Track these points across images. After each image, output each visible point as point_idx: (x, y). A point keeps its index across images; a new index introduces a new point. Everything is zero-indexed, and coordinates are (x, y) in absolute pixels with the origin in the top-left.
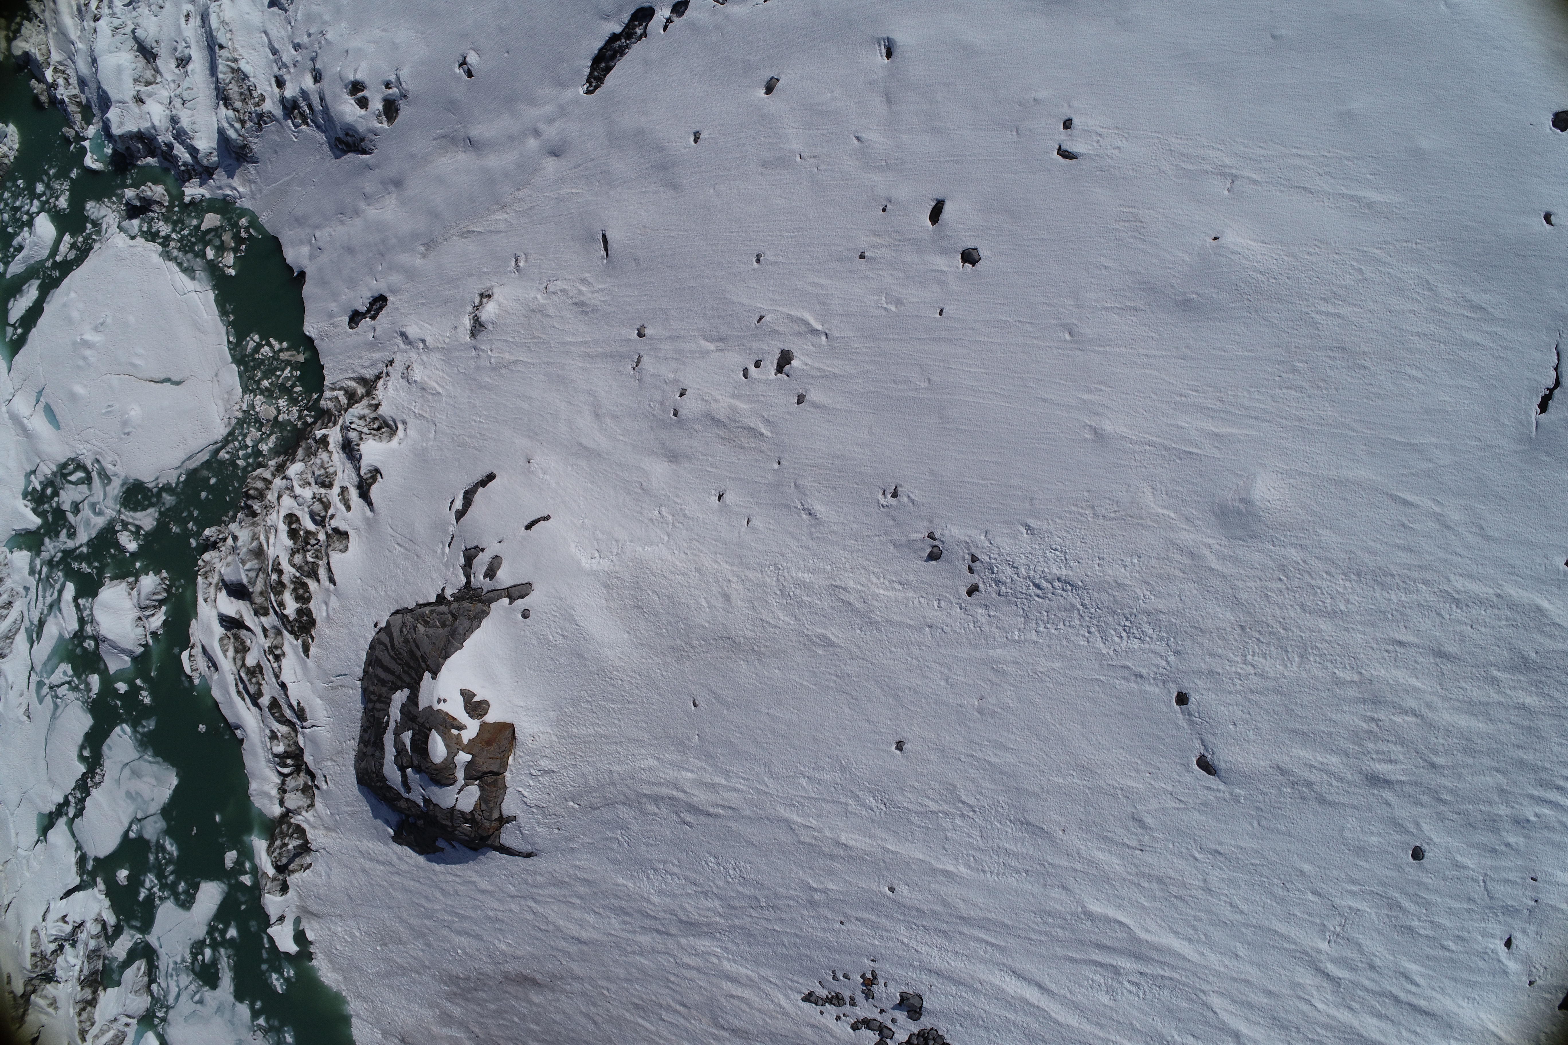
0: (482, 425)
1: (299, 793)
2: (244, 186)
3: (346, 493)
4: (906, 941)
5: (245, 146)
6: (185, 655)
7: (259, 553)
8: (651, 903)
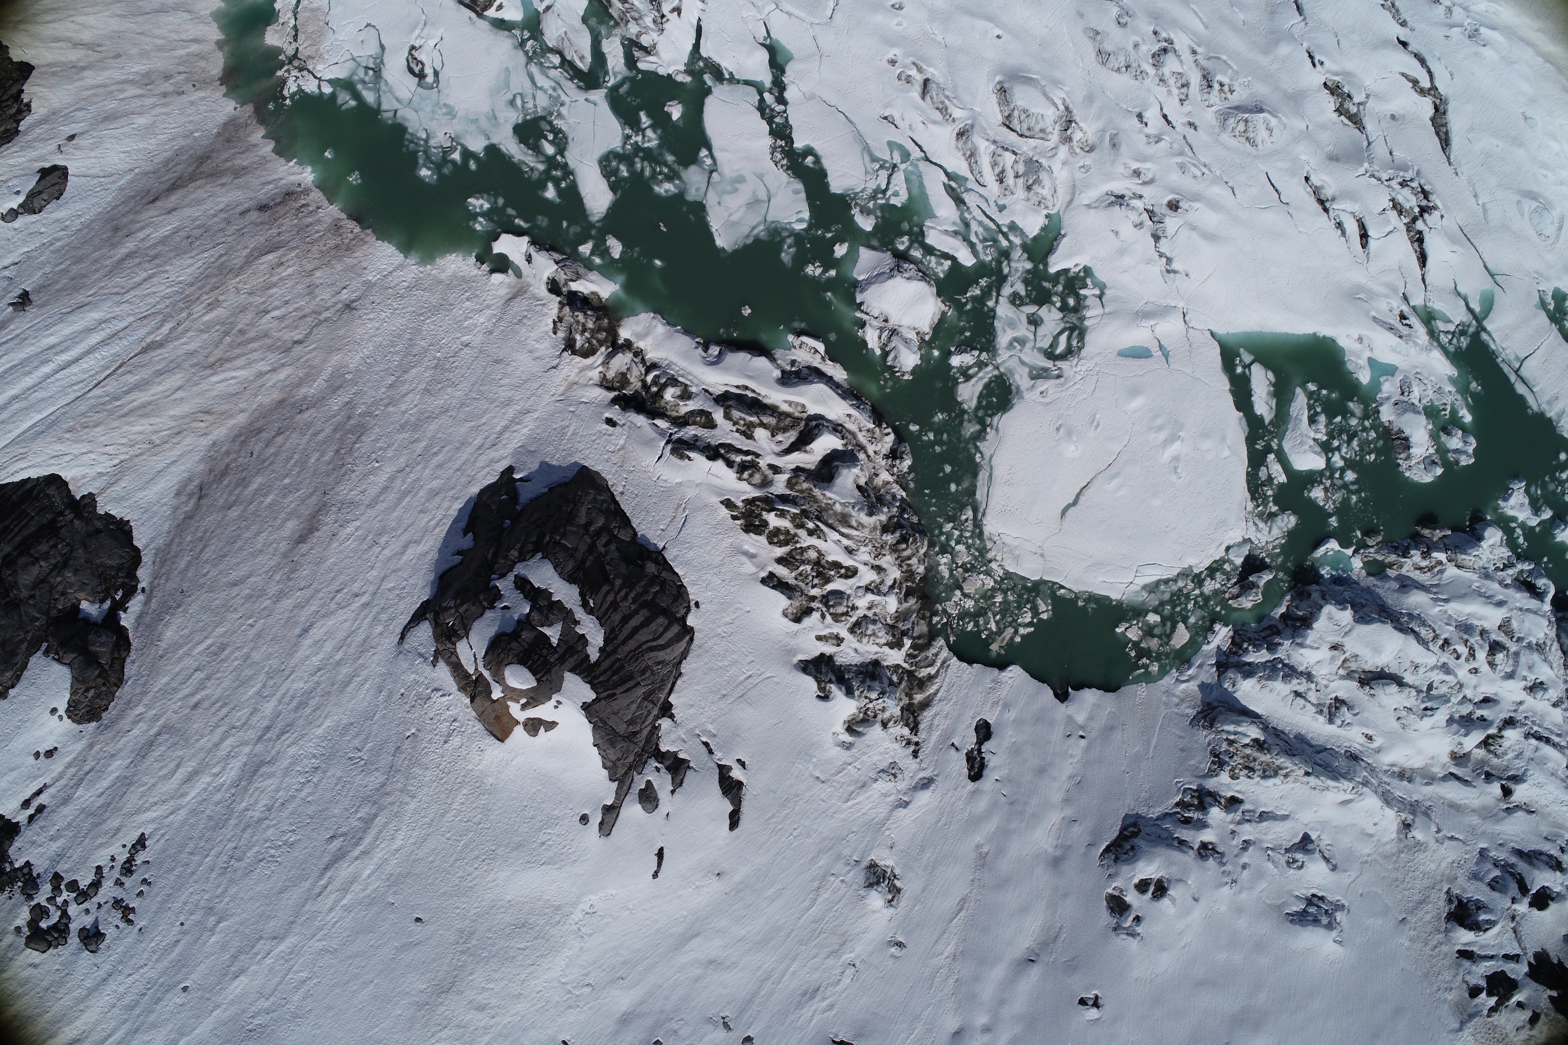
0: (787, 834)
1: (624, 369)
2: (1184, 691)
3: (835, 642)
4: (142, 971)
5: (1212, 726)
6: (821, 347)
7: (845, 520)
8: (293, 743)
